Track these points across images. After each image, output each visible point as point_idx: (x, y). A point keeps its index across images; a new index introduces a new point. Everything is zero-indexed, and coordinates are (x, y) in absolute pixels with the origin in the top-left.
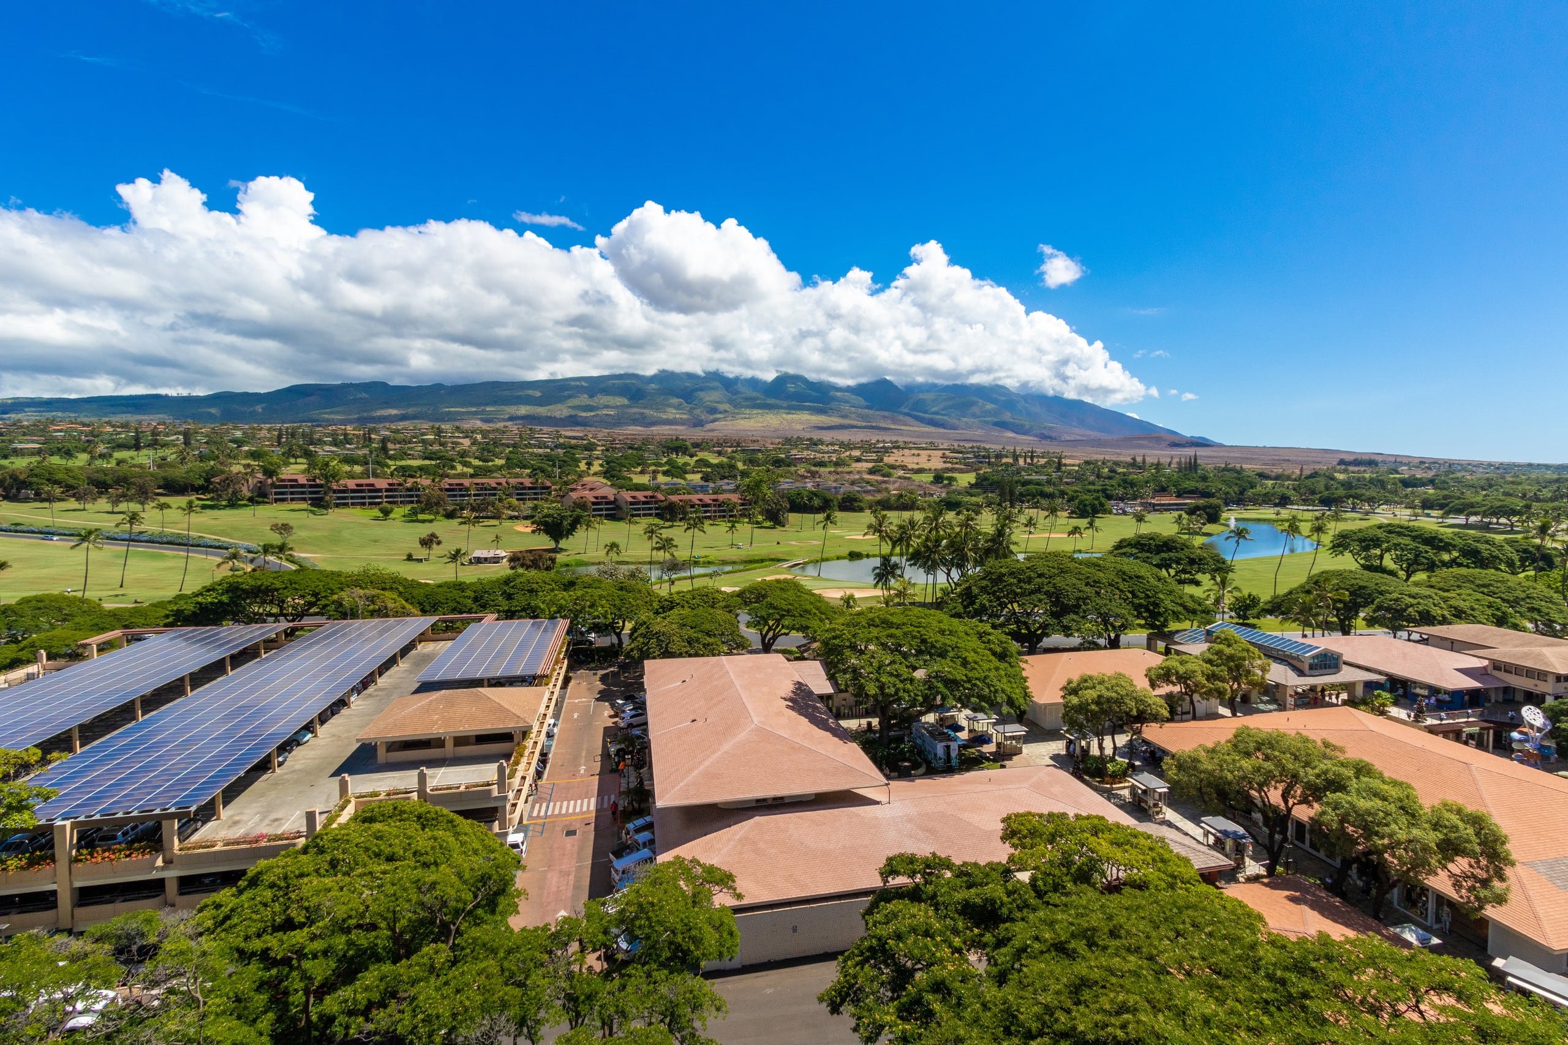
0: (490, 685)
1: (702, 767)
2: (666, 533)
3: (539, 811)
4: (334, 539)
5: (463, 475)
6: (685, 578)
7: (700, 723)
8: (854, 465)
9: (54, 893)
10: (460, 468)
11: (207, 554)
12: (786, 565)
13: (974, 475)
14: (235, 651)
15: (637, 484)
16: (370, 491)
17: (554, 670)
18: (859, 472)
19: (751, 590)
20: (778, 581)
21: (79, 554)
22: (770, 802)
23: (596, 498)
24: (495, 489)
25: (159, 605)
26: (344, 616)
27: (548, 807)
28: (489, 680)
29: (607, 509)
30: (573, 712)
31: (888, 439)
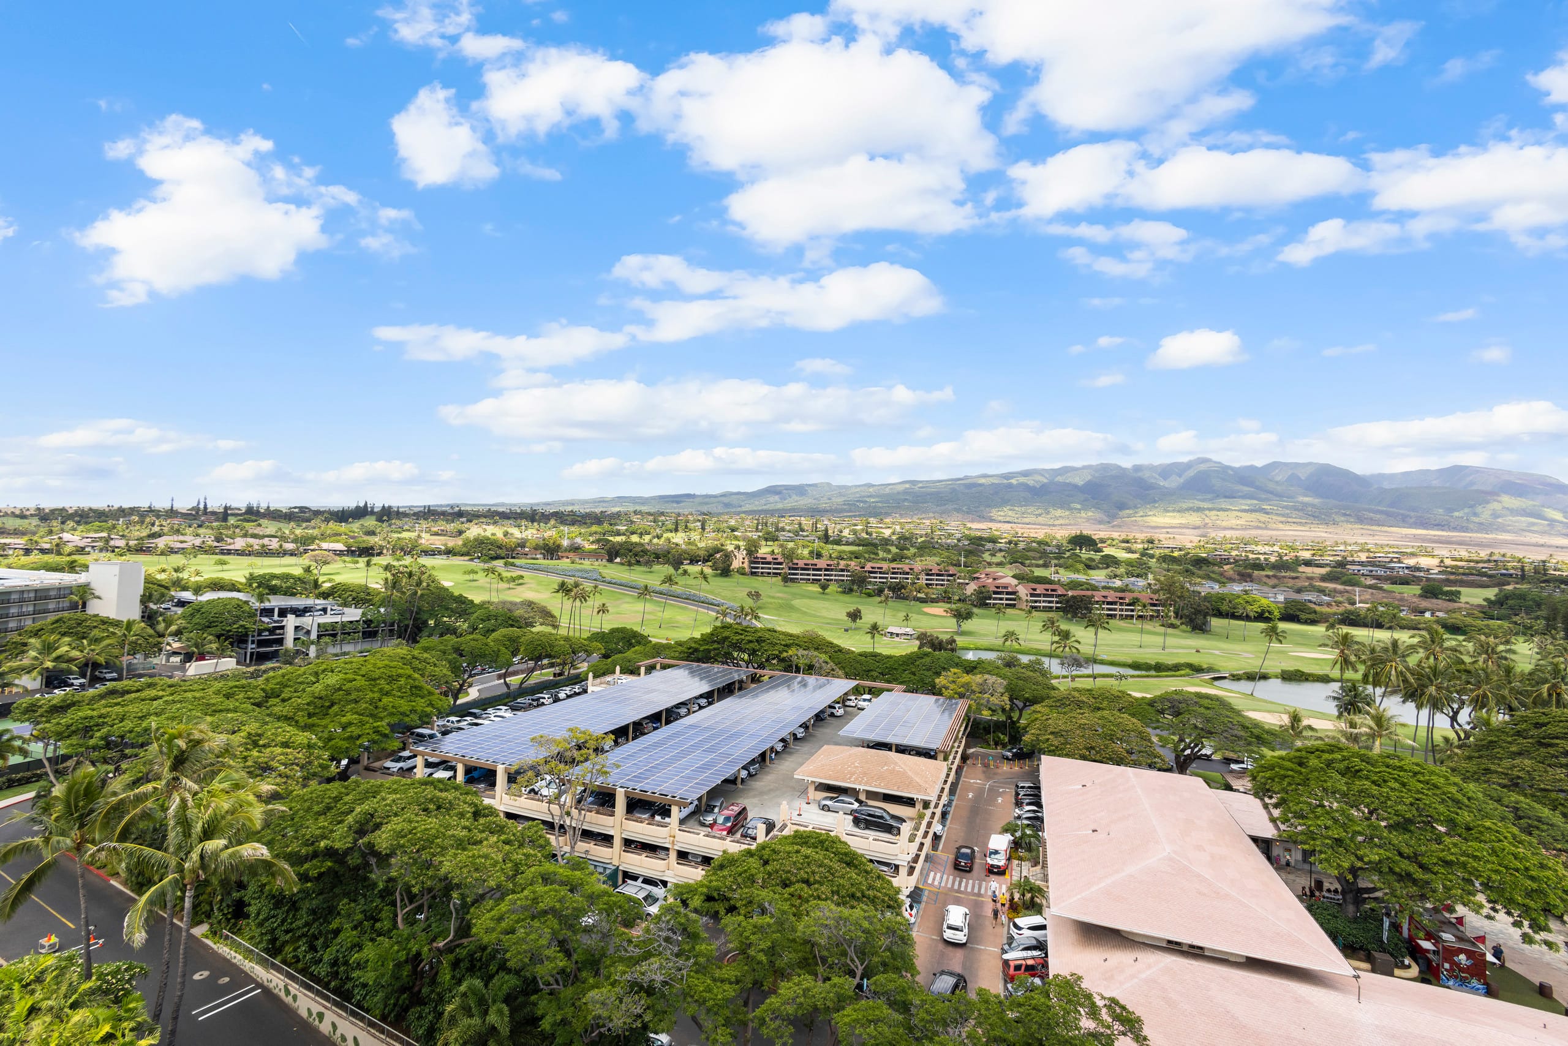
0: (898, 751)
1: (1102, 885)
2: (1064, 626)
3: (934, 879)
4: (786, 608)
5: (884, 559)
6: (1088, 676)
7: (1101, 835)
8: (1302, 569)
9: (612, 837)
10: (881, 554)
11: (708, 609)
12: (1207, 677)
13: (1496, 590)
14: (720, 686)
15: (1038, 577)
16: (814, 570)
17: (953, 747)
18: (1309, 578)
19: (1163, 699)
20: (1199, 695)
21: (639, 606)
22: (1185, 949)
23: (998, 587)
24: (907, 573)
25: (679, 644)
26: (788, 669)
27: (942, 878)
28: (897, 745)
29: (1007, 599)
30: (968, 791)
31: (1350, 539)
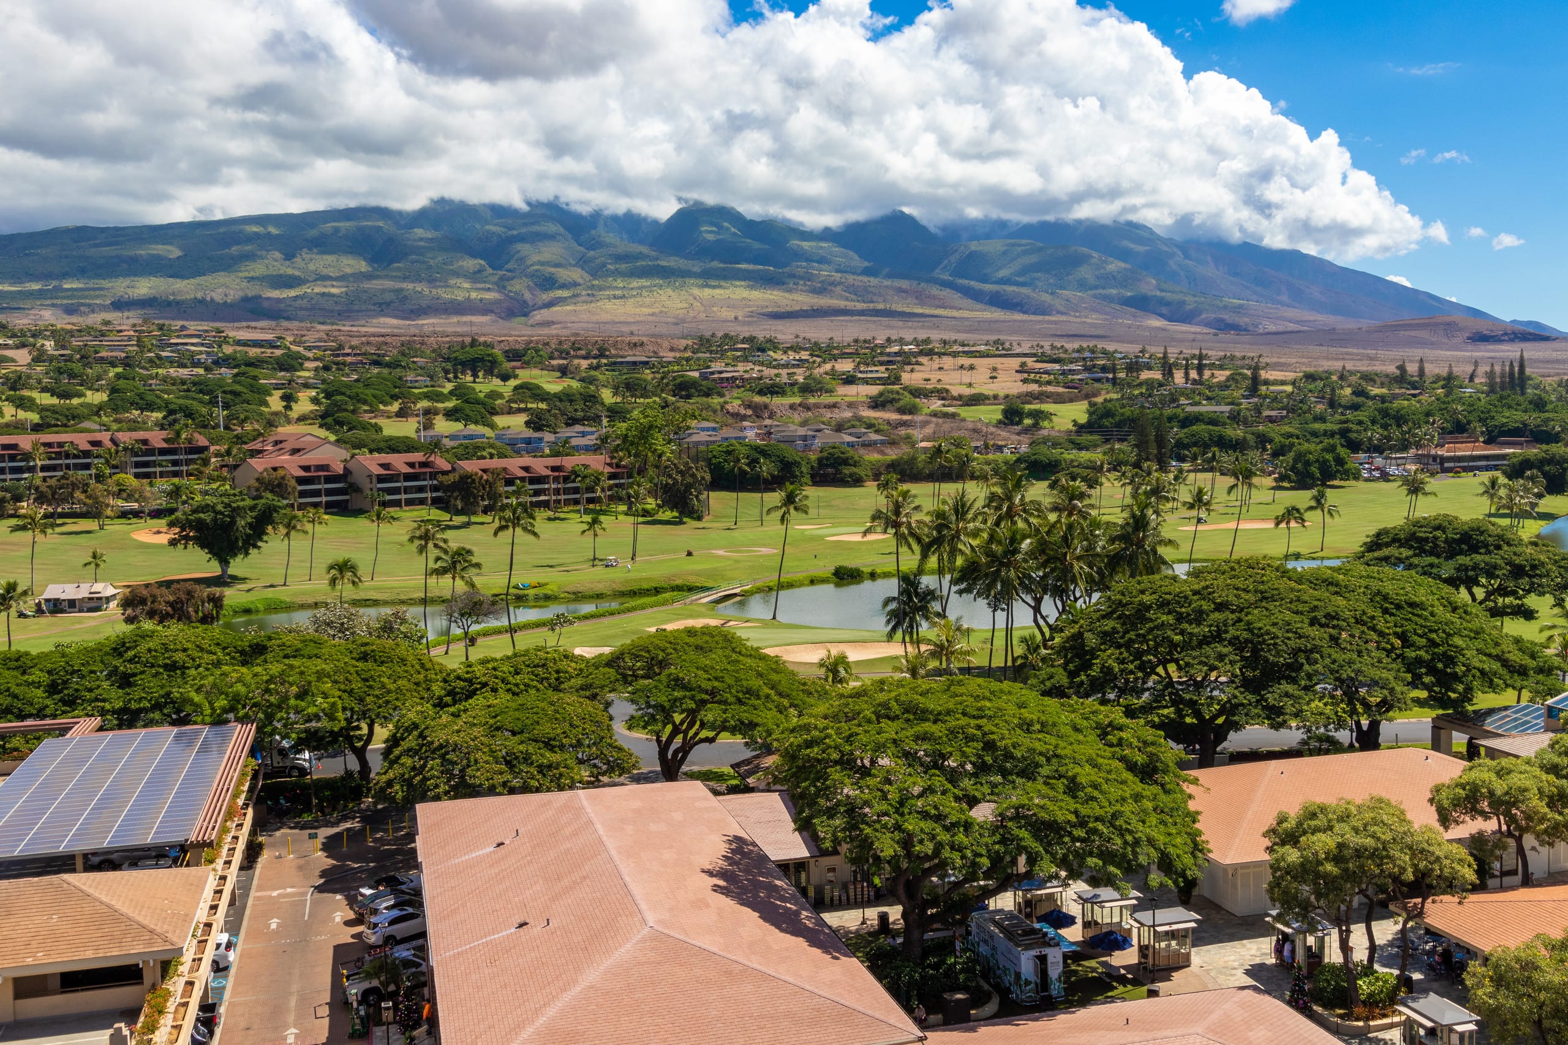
0: (89, 867)
1: (541, 1020)
2: (455, 540)
5: (16, 427)
6: (498, 632)
7: (536, 929)
8: (842, 390)
10: (9, 412)
12: (706, 598)
13: (1084, 405)
15: (391, 439)
17: (225, 830)
18: (851, 405)
19: (635, 651)
20: (691, 632)
23: (306, 468)
24: (86, 454)
28: (85, 856)
29: (329, 492)
30: (267, 916)
31: (908, 336)
